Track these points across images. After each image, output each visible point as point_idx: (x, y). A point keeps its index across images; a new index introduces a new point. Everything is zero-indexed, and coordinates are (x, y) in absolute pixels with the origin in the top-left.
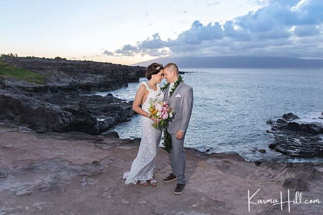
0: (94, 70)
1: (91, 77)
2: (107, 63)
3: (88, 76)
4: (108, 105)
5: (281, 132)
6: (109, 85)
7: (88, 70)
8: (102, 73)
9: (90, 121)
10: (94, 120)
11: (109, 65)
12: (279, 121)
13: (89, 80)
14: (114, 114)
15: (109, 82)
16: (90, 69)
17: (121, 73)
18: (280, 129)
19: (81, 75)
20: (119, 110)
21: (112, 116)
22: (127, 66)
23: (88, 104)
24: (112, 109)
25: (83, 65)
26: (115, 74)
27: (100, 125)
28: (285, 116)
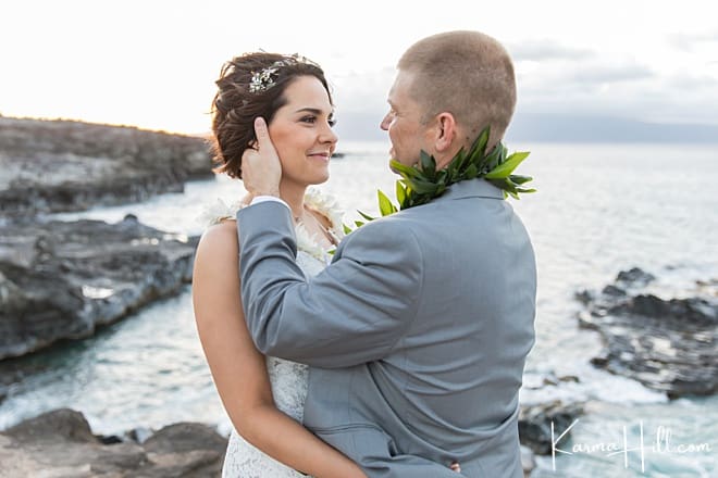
0: (88, 144)
1: (77, 164)
2: (123, 127)
3: (66, 162)
4: (123, 247)
5: (618, 320)
6: (128, 187)
7: (68, 145)
8: (108, 151)
9: (63, 299)
10: (75, 294)
11: (128, 133)
12: (610, 290)
13: (70, 172)
14: (139, 274)
15: (128, 179)
16: (74, 141)
17: (165, 154)
18: (614, 311)
19: (46, 158)
20: (156, 262)
21: (135, 280)
22: (184, 137)
23: (62, 243)
24: (135, 259)
25: (53, 132)
26: (148, 156)
27: (97, 311)
28: (622, 276)
